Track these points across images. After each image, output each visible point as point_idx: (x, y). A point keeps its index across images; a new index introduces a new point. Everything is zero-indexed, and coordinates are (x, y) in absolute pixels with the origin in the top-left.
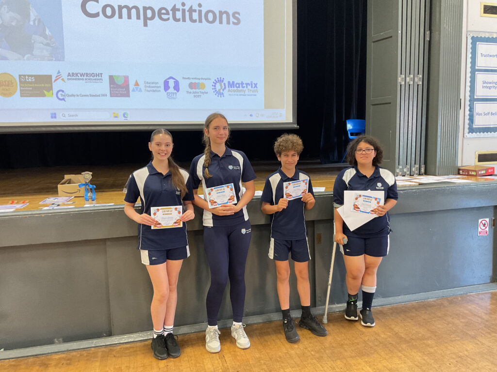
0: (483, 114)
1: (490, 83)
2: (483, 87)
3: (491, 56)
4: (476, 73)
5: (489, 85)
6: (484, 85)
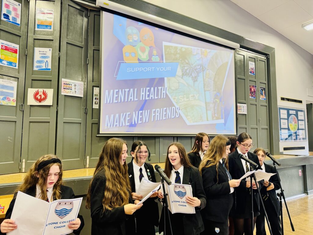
4: (281, 119)
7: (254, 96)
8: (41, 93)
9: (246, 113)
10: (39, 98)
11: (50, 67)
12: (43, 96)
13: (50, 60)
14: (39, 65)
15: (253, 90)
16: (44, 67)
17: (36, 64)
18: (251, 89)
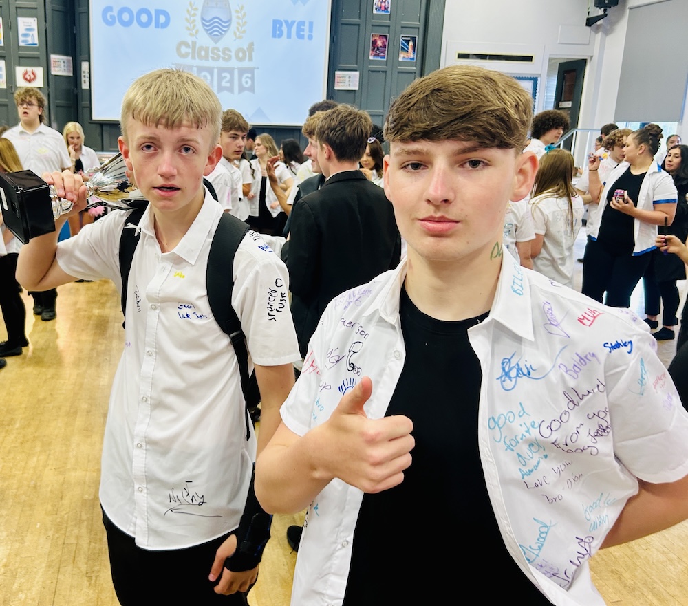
7: (382, 54)
8: (30, 73)
9: (357, 89)
10: (28, 78)
11: (36, 41)
12: (32, 77)
13: (35, 33)
14: (24, 39)
15: (379, 43)
16: (30, 42)
17: (21, 38)
18: (374, 43)
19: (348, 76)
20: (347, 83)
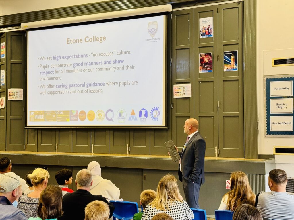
0: (277, 123)
1: (282, 105)
2: (276, 107)
3: (281, 89)
4: (271, 99)
5: (281, 106)
6: (277, 106)
7: (209, 68)
9: (190, 96)
10: (2, 104)
13: (4, 78)
15: (206, 60)
16: (3, 83)
18: (202, 60)
19: (182, 88)
20: (183, 93)
